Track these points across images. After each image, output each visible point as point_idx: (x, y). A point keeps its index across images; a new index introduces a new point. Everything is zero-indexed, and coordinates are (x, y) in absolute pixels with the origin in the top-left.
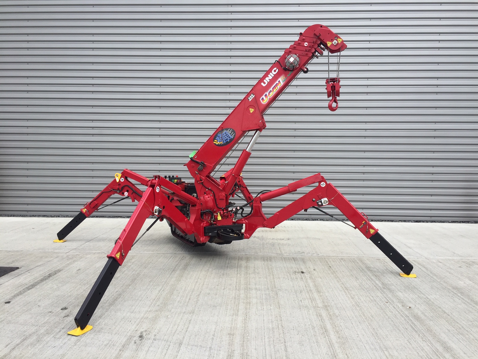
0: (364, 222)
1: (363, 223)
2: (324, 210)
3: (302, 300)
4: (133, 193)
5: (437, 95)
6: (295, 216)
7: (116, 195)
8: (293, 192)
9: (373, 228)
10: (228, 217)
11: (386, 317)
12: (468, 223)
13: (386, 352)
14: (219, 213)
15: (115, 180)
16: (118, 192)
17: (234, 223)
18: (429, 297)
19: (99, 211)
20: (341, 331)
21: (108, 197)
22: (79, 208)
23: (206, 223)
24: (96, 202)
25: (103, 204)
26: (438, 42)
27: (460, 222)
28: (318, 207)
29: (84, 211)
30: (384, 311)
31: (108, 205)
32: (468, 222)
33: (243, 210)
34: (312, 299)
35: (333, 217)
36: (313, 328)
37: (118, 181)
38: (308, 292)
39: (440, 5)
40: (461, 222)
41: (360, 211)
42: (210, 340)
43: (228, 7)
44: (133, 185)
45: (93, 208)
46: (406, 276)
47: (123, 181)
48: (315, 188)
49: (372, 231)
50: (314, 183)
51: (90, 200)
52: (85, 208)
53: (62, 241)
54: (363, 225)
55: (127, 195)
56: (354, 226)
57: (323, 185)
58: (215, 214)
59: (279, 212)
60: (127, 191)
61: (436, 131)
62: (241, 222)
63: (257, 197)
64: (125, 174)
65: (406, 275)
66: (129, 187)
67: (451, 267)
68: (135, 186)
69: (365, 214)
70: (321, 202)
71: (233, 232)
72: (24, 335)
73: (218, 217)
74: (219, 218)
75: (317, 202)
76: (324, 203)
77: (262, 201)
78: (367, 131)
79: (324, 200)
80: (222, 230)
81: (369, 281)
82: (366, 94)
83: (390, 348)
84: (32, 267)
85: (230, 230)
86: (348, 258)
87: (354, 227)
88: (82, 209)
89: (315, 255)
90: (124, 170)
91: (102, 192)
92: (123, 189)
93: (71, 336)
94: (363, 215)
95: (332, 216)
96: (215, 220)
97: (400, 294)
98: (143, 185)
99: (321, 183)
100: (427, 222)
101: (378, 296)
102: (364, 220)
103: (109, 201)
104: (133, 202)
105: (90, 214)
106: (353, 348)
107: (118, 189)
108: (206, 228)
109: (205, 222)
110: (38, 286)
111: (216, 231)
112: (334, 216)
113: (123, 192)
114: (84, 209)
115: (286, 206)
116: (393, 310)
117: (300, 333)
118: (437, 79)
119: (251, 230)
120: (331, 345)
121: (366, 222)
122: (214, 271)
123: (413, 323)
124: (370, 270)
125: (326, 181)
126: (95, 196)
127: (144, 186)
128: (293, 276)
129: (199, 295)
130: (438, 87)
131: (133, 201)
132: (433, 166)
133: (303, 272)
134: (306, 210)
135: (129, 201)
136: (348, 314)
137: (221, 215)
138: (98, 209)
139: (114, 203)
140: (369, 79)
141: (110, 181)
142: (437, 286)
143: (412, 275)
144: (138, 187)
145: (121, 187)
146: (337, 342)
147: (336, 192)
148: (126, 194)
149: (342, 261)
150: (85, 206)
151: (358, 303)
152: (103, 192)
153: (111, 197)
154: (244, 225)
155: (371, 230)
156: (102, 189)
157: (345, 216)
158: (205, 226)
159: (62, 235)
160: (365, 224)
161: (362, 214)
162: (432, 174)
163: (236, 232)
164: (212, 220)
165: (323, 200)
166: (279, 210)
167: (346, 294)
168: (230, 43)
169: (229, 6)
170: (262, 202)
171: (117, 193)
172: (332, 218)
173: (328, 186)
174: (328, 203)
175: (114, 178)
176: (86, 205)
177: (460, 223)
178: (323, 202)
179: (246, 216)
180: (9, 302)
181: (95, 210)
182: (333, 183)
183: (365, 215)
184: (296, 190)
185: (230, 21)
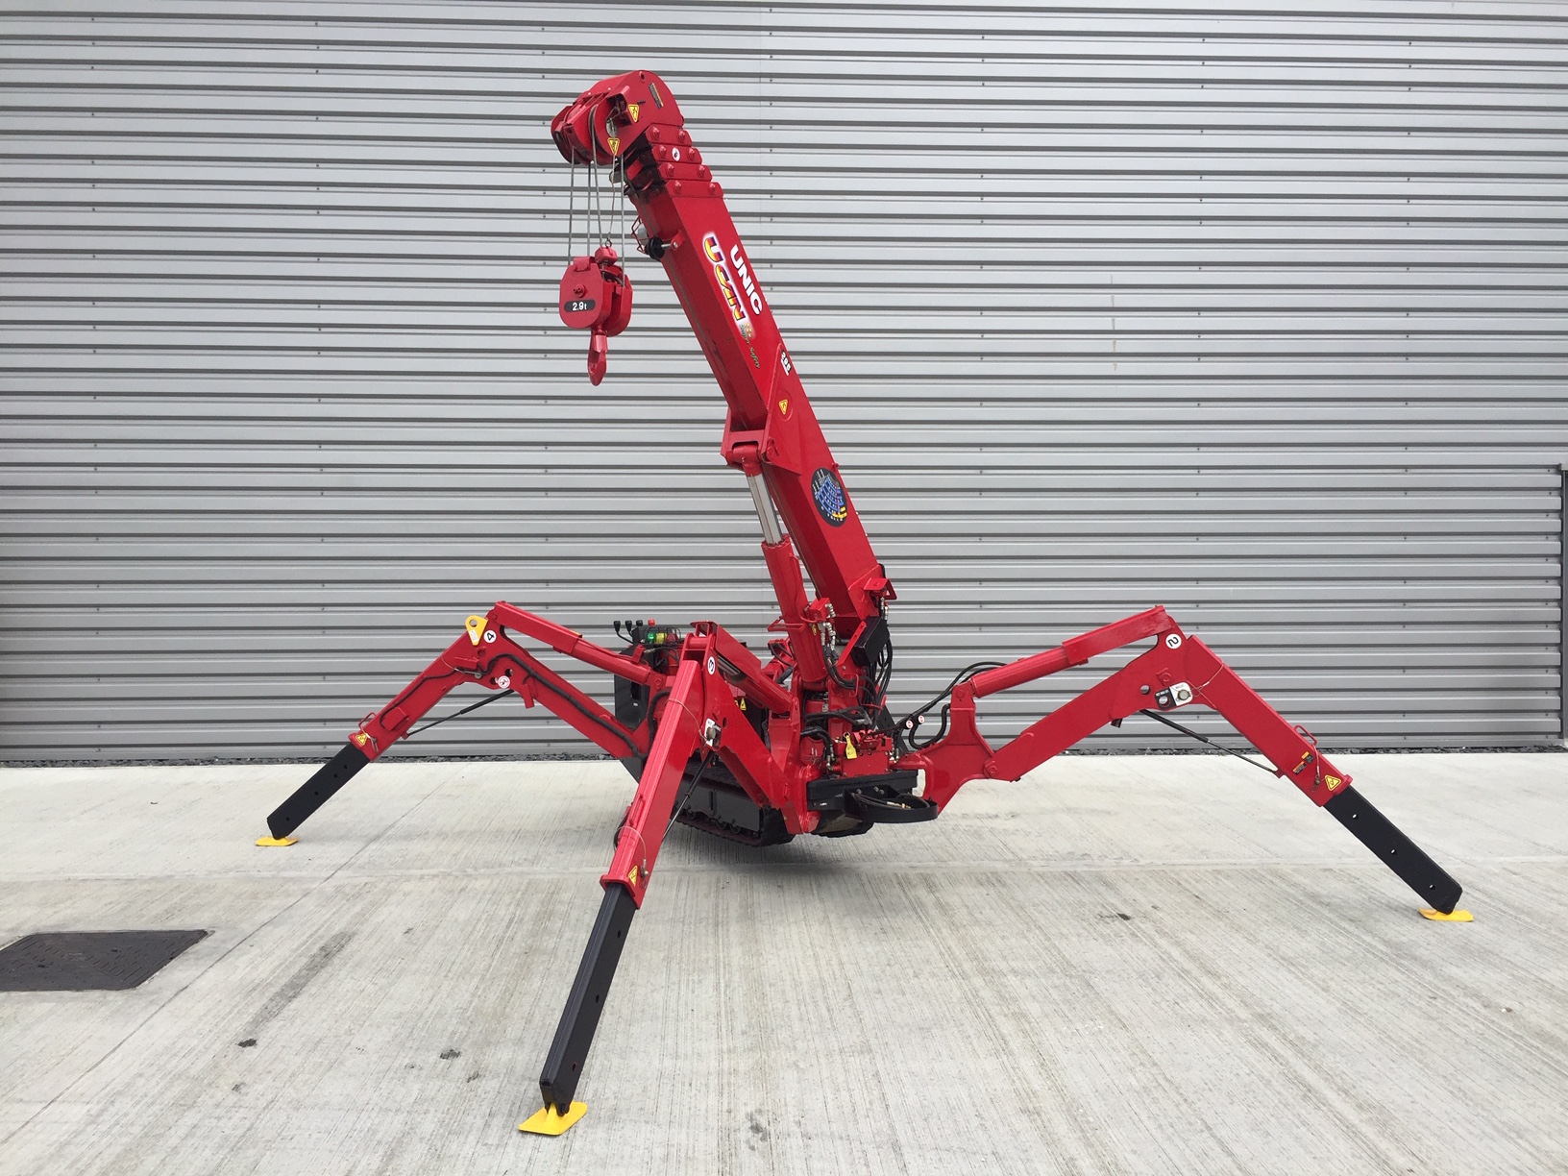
0: (1307, 754)
1: (1303, 757)
2: (1178, 720)
3: (1178, 1001)
4: (527, 678)
5: (1407, 361)
6: (1085, 742)
7: (468, 687)
8: (1078, 666)
9: (1335, 774)
10: (875, 748)
11: (1457, 1040)
12: (1519, 752)
13: (1520, 1141)
14: (848, 738)
15: (467, 636)
16: (478, 675)
17: (892, 767)
18: (1543, 977)
19: (410, 739)
20: (1354, 1087)
21: (443, 693)
22: (342, 732)
23: (811, 771)
24: (401, 712)
25: (426, 716)
26: (1405, 201)
27: (1495, 750)
28: (1163, 711)
29: (362, 740)
30: (1441, 1024)
31: (440, 720)
32: (1517, 749)
33: (916, 724)
34: (1210, 998)
35: (1206, 742)
36: (1268, 1084)
37: (475, 641)
38: (1180, 975)
39: (1407, 88)
40: (1498, 750)
41: (1291, 721)
42: (980, 1132)
43: (760, 82)
44: (525, 652)
45: (393, 729)
46: (1439, 916)
47: (493, 640)
48: (1145, 651)
49: (1332, 783)
50: (1146, 635)
51: (380, 706)
52: (366, 730)
53: (283, 841)
54: (1304, 764)
55: (507, 685)
56: (1275, 769)
57: (1174, 642)
58: (837, 741)
59: (1032, 729)
60: (508, 674)
61: (1409, 471)
62: (910, 763)
63: (957, 683)
64: (500, 618)
65: (1439, 913)
66: (513, 660)
67: (1554, 885)
68: (532, 654)
69: (1309, 732)
70: (1169, 695)
71: (892, 794)
72: (379, 1143)
73: (847, 751)
74: (851, 753)
75: (1157, 695)
76: (1179, 697)
77: (979, 697)
78: (1202, 471)
79: (1180, 689)
80: (860, 792)
81: (1341, 937)
82: (1196, 359)
83: (1527, 1130)
84: (247, 927)
85: (882, 792)
86: (1234, 867)
87: (1274, 772)
88: (355, 734)
89: (1126, 862)
90: (496, 607)
91: (422, 677)
92: (493, 667)
93: (534, 1137)
94: (1302, 735)
95: (1202, 738)
96: (838, 760)
97: (1454, 971)
98: (560, 651)
99: (1169, 638)
100: (1398, 750)
101: (1397, 981)
102: (1305, 748)
103: (443, 707)
104: (527, 707)
105: (382, 749)
106: (1420, 1135)
107: (478, 668)
108: (810, 786)
109: (809, 767)
110: (312, 988)
111: (841, 795)
112: (1210, 739)
113: (492, 675)
114: (361, 733)
115: (1052, 710)
116: (1465, 1019)
117: (1235, 1099)
118: (1405, 314)
119: (943, 788)
120: (1351, 1132)
121: (1312, 754)
122: (846, 920)
123: (1543, 1054)
124: (1320, 902)
125: (1181, 628)
126: (398, 691)
127: (562, 654)
128: (1101, 928)
129: (850, 996)
130: (1411, 336)
131: (529, 705)
132: (1405, 579)
133: (1125, 917)
134: (1117, 723)
135: (516, 705)
136: (1344, 1038)
137: (855, 742)
138: (408, 732)
139: (463, 712)
140: (1202, 314)
141: (448, 640)
142: (1548, 945)
143: (1460, 913)
144: (540, 658)
145: (485, 661)
146: (1361, 1121)
147: (1216, 664)
148: (504, 682)
149: (1219, 877)
150: (364, 724)
151: (1349, 1003)
152: (427, 679)
153: (451, 692)
154: (922, 773)
155: (1329, 780)
156: (423, 669)
157: (1244, 738)
158: (810, 780)
159: (285, 820)
160: (1310, 760)
161: (1299, 730)
162: (1401, 604)
163: (903, 797)
164: (829, 760)
165: (1174, 690)
166: (1031, 722)
167: (1297, 977)
168: (768, 196)
169: (763, 80)
170: (976, 701)
171: (472, 679)
172: (1203, 744)
173: (1190, 644)
174: (1190, 699)
175: (463, 632)
176: (365, 720)
177: (1496, 752)
178: (1175, 696)
179: (925, 746)
180: (251, 1043)
181: (397, 737)
182: (1204, 636)
183: (1307, 734)
184: (1086, 661)
185: (768, 127)
